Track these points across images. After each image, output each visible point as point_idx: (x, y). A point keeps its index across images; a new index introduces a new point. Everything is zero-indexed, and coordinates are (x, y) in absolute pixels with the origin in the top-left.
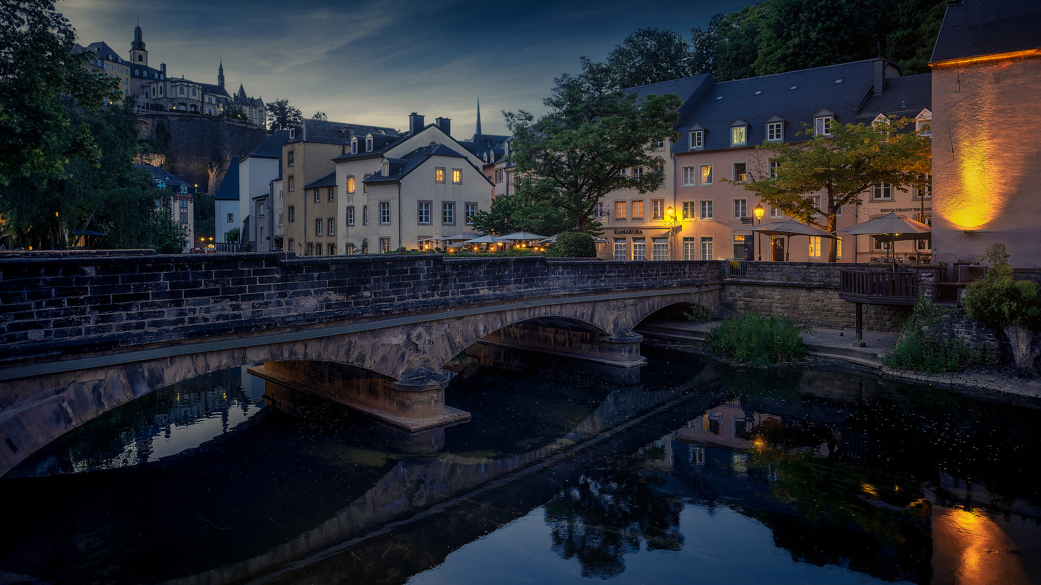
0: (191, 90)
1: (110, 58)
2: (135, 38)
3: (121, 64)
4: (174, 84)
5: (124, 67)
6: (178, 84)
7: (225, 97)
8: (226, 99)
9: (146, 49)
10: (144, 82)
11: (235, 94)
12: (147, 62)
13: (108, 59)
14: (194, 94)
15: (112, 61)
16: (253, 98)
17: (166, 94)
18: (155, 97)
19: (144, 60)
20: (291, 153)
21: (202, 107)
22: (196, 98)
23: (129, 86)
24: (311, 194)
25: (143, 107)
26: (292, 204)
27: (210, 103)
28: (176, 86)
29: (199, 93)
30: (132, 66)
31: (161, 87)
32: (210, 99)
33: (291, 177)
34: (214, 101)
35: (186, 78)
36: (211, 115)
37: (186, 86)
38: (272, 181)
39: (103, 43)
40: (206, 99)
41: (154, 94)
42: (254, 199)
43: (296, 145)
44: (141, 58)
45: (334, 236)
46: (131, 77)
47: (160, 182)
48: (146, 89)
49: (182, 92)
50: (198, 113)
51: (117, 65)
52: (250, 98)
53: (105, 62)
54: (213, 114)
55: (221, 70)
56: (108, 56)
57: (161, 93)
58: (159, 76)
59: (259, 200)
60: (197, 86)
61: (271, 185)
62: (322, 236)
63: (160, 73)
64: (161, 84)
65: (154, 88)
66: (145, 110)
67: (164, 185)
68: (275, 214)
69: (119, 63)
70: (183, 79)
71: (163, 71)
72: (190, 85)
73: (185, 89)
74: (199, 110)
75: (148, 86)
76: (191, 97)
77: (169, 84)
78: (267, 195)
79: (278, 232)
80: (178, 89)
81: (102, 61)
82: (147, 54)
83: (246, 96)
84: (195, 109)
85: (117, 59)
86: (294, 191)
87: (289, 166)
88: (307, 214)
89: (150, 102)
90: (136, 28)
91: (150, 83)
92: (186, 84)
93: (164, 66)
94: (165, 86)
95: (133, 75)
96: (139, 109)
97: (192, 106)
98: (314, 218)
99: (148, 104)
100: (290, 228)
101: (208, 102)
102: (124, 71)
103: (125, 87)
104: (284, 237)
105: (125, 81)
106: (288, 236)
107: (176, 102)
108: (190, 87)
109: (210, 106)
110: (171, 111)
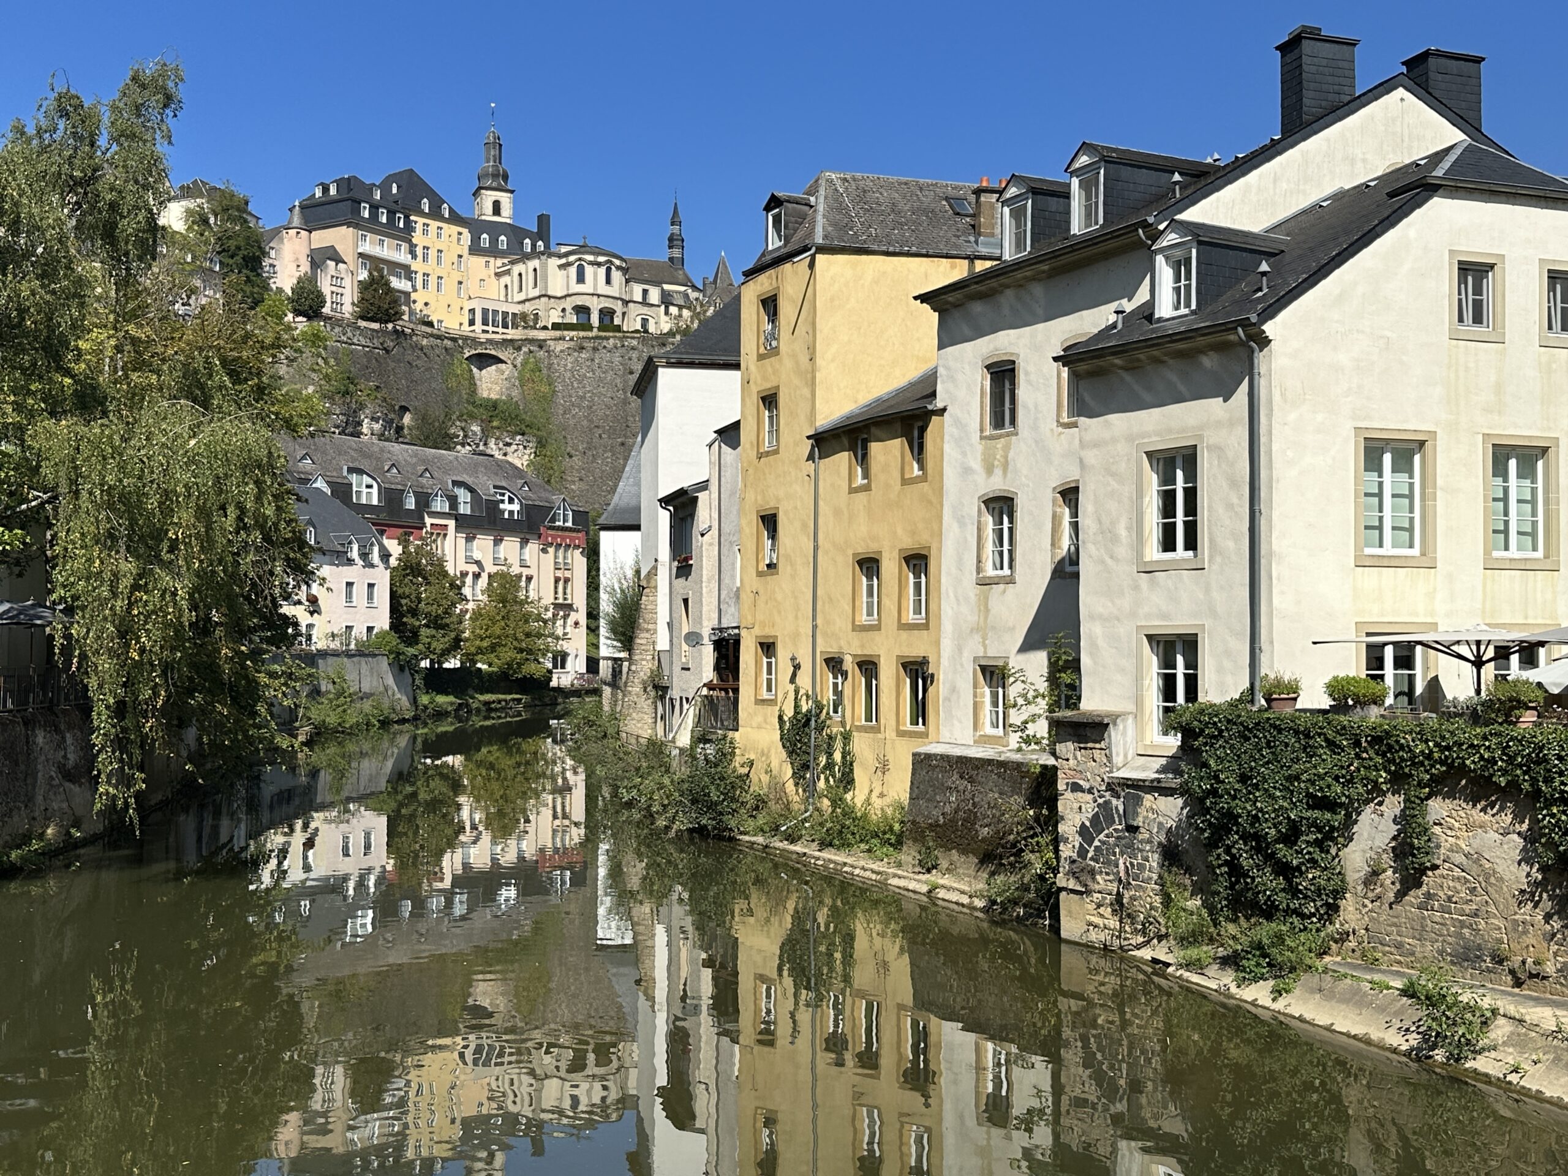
0: (602, 271)
1: (425, 207)
4: (564, 261)
5: (455, 228)
6: (572, 258)
7: (683, 289)
8: (686, 295)
10: (501, 261)
13: (418, 209)
14: (609, 282)
15: (429, 215)
17: (546, 287)
18: (522, 296)
19: (504, 212)
20: (770, 305)
21: (626, 314)
22: (614, 290)
23: (466, 274)
24: (839, 457)
25: (495, 324)
26: (769, 506)
27: (645, 303)
28: (569, 264)
29: (619, 278)
30: (474, 225)
31: (535, 270)
32: (645, 292)
33: (770, 400)
34: (654, 295)
35: (592, 243)
36: (646, 331)
37: (591, 263)
38: (720, 432)
39: (413, 172)
40: (636, 293)
41: (520, 290)
42: (665, 501)
43: (787, 268)
44: (497, 209)
45: (926, 626)
46: (471, 251)
47: (506, 498)
48: (505, 280)
50: (617, 329)
51: (439, 223)
53: (414, 217)
54: (652, 329)
55: (677, 222)
56: (419, 203)
57: (535, 285)
58: (534, 246)
59: (680, 503)
60: (617, 262)
61: (715, 445)
62: (877, 628)
63: (536, 237)
64: (535, 263)
65: (520, 275)
66: (500, 330)
67: (516, 507)
68: (724, 551)
69: (444, 218)
71: (542, 233)
72: (601, 259)
73: (589, 271)
74: (618, 320)
75: (508, 271)
76: (603, 289)
77: (552, 262)
78: (704, 486)
79: (733, 617)
80: (573, 270)
81: (408, 216)
84: (611, 319)
85: (441, 208)
86: (775, 451)
87: (760, 354)
88: (822, 542)
89: (511, 309)
91: (512, 263)
92: (590, 258)
93: (544, 221)
94: (544, 266)
95: (475, 249)
96: (486, 328)
97: (603, 312)
98: (850, 552)
99: (505, 314)
100: (762, 599)
101: (640, 300)
102: (455, 236)
103: (456, 276)
104: (744, 633)
105: (455, 259)
106: (757, 631)
107: (569, 304)
108: (599, 264)
109: (645, 310)
110: (556, 326)
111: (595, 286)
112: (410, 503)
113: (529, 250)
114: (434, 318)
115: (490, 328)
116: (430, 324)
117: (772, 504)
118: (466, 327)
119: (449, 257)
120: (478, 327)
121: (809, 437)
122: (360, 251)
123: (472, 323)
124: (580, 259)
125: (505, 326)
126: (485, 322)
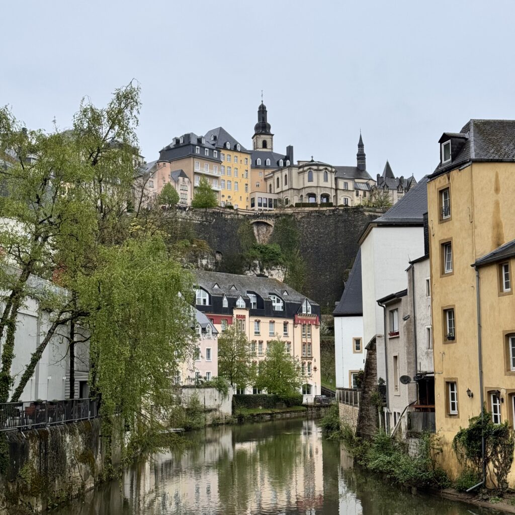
0: (322, 174)
1: (228, 146)
2: (259, 119)
3: (240, 152)
4: (301, 170)
5: (244, 156)
6: (306, 168)
7: (365, 181)
8: (368, 184)
9: (272, 132)
10: (268, 172)
11: (378, 175)
12: (272, 149)
13: (225, 148)
14: (326, 180)
15: (230, 150)
16: (402, 177)
17: (292, 184)
18: (279, 190)
19: (269, 146)
20: (444, 192)
21: (336, 196)
22: (328, 185)
23: (249, 180)
24: (491, 275)
25: (265, 206)
26: (448, 304)
27: (346, 190)
28: (304, 171)
29: (331, 177)
30: (253, 154)
31: (286, 176)
32: (346, 184)
33: (447, 246)
34: (351, 186)
35: (316, 160)
36: (347, 205)
37: (315, 170)
38: (413, 263)
39: (221, 128)
40: (341, 185)
41: (278, 187)
42: (381, 302)
43: (454, 173)
44: (265, 145)
46: (252, 167)
47: (276, 300)
48: (270, 182)
49: (310, 180)
50: (331, 205)
51: (235, 154)
52: (399, 177)
53: (223, 152)
54: (350, 204)
55: (361, 145)
56: (225, 145)
57: (286, 184)
58: (285, 164)
59: (390, 302)
60: (330, 169)
61: (411, 270)
63: (286, 158)
64: (286, 172)
65: (278, 179)
66: (268, 208)
67: (281, 304)
68: (418, 329)
69: (238, 151)
70: (312, 161)
71: (289, 156)
72: (321, 168)
73: (315, 174)
74: (332, 200)
75: (272, 177)
76: (322, 183)
77: (295, 171)
78: (404, 293)
79: (425, 366)
80: (306, 175)
81: (219, 151)
82: (272, 139)
83: (393, 177)
84: (328, 200)
85: (235, 146)
86: (452, 274)
87: (441, 221)
88: (483, 324)
89: (273, 197)
90: (260, 108)
91: (273, 173)
92: (315, 167)
93: (290, 149)
94: (290, 174)
95: (255, 166)
96: (260, 208)
97: (323, 196)
98: (501, 330)
99: (270, 200)
100: (446, 357)
101: (343, 188)
102: (244, 161)
103: (245, 181)
104: (436, 376)
105: (245, 173)
106: (444, 375)
107: (304, 193)
108: (321, 170)
109: (346, 194)
110: (298, 205)
111: (318, 182)
112: (225, 304)
113: (282, 165)
114: (233, 205)
115: (263, 208)
116: (231, 207)
117: (451, 303)
118: (250, 208)
119: (242, 171)
120: (256, 207)
121: (472, 266)
122: (195, 171)
124: (310, 168)
125: (271, 206)
126: (260, 205)
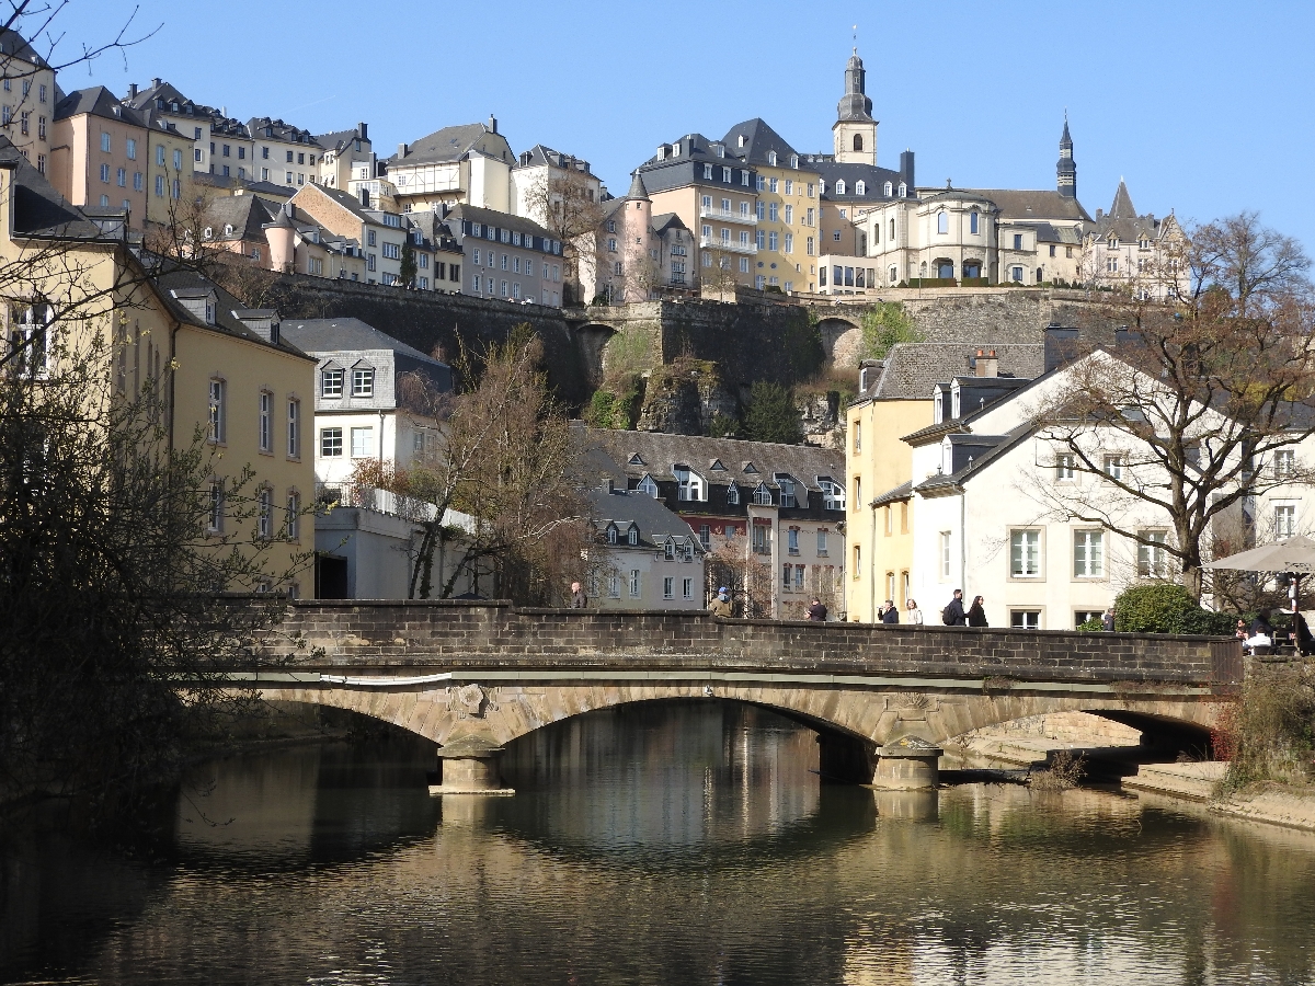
0: (966, 221)
1: (773, 158)
3: (799, 169)
4: (924, 209)
5: (805, 179)
6: (933, 206)
7: (1072, 224)
8: (1078, 230)
10: (858, 209)
12: (874, 153)
13: (766, 162)
14: (975, 229)
15: (777, 166)
16: (1152, 215)
17: (904, 240)
18: (879, 250)
19: (867, 147)
20: (858, 424)
21: (994, 265)
22: (980, 240)
23: (817, 229)
24: (881, 511)
25: (849, 283)
28: (930, 213)
29: (987, 224)
31: (892, 220)
32: (1018, 238)
33: (857, 479)
34: (1029, 242)
37: (953, 210)
39: (760, 122)
40: (1007, 239)
41: (877, 241)
43: (863, 406)
44: (858, 145)
46: (823, 201)
49: (942, 230)
50: (983, 282)
51: (788, 176)
52: (1146, 215)
53: (762, 171)
54: (1025, 280)
55: (1067, 143)
56: (767, 155)
57: (893, 237)
58: (895, 192)
60: (983, 206)
63: (899, 177)
64: (894, 211)
65: (877, 226)
69: (793, 170)
71: (906, 172)
72: (966, 204)
73: (953, 220)
74: (986, 273)
75: (865, 221)
76: (968, 239)
77: (911, 212)
80: (934, 219)
81: (754, 172)
83: (1131, 215)
86: (860, 510)
87: (854, 453)
88: (875, 562)
89: (867, 264)
91: (867, 212)
92: (952, 205)
93: (908, 159)
94: (901, 216)
95: (831, 198)
96: (839, 288)
97: (967, 264)
98: (885, 569)
99: (861, 270)
101: (1012, 247)
102: (806, 188)
103: (806, 232)
105: (806, 215)
107: (930, 257)
108: (963, 211)
109: (1017, 259)
110: (915, 284)
111: (959, 235)
112: (734, 498)
113: (890, 194)
114: (781, 283)
115: (843, 288)
116: (775, 289)
118: (816, 289)
119: (801, 211)
120: (829, 288)
121: (871, 505)
122: (703, 215)
123: (823, 282)
124: (942, 207)
125: (861, 284)
126: (838, 282)
